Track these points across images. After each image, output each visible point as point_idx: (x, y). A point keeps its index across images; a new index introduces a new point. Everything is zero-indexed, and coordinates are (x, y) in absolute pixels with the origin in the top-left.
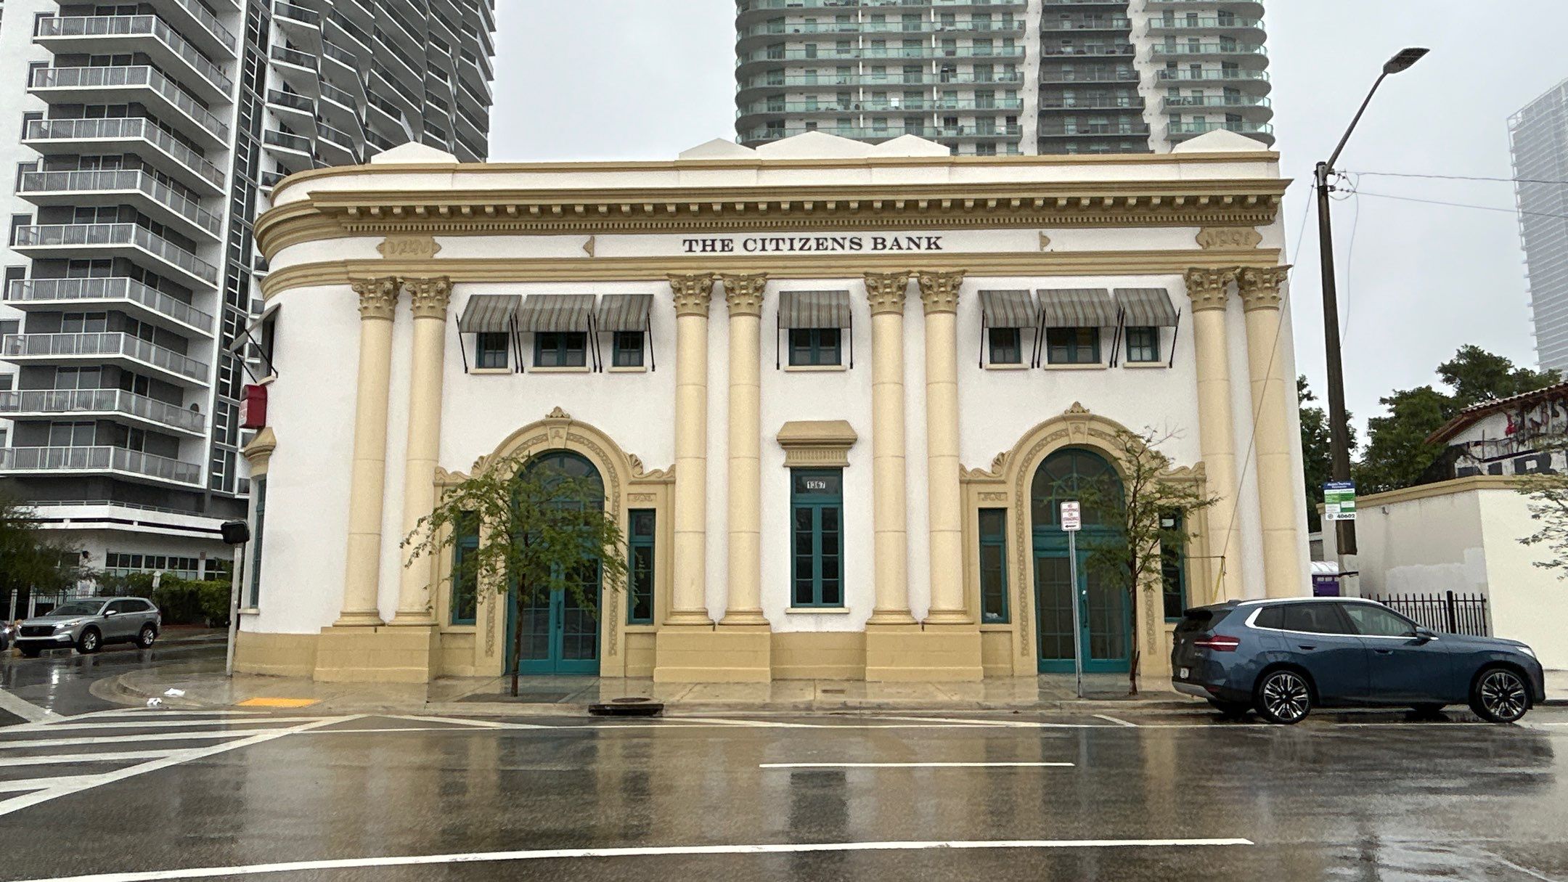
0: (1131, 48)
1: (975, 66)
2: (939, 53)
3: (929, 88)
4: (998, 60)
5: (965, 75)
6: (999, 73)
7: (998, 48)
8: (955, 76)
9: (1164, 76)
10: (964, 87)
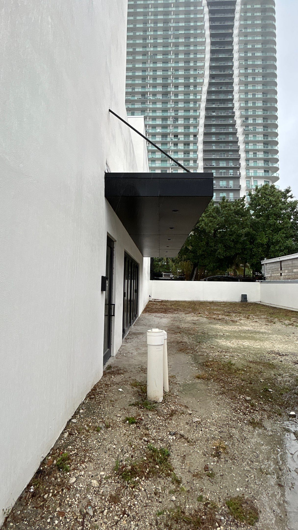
0: (234, 113)
1: (184, 119)
2: (173, 114)
3: (169, 125)
4: (192, 116)
5: (181, 121)
6: (191, 121)
7: (192, 113)
8: (178, 122)
9: (244, 122)
10: (181, 125)
